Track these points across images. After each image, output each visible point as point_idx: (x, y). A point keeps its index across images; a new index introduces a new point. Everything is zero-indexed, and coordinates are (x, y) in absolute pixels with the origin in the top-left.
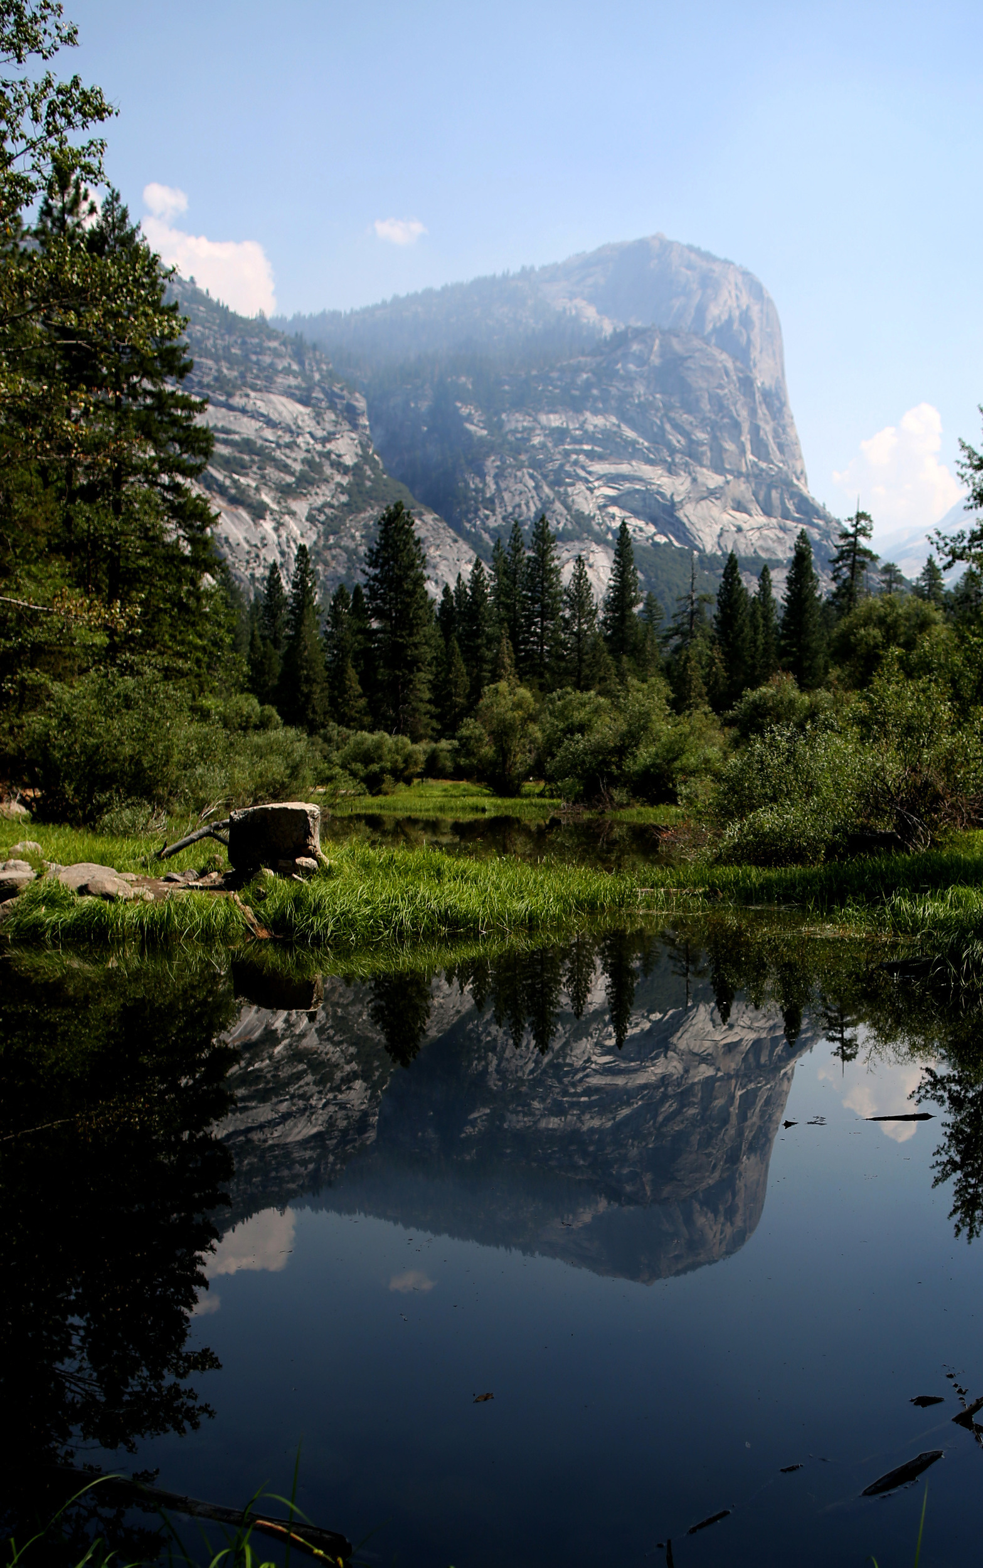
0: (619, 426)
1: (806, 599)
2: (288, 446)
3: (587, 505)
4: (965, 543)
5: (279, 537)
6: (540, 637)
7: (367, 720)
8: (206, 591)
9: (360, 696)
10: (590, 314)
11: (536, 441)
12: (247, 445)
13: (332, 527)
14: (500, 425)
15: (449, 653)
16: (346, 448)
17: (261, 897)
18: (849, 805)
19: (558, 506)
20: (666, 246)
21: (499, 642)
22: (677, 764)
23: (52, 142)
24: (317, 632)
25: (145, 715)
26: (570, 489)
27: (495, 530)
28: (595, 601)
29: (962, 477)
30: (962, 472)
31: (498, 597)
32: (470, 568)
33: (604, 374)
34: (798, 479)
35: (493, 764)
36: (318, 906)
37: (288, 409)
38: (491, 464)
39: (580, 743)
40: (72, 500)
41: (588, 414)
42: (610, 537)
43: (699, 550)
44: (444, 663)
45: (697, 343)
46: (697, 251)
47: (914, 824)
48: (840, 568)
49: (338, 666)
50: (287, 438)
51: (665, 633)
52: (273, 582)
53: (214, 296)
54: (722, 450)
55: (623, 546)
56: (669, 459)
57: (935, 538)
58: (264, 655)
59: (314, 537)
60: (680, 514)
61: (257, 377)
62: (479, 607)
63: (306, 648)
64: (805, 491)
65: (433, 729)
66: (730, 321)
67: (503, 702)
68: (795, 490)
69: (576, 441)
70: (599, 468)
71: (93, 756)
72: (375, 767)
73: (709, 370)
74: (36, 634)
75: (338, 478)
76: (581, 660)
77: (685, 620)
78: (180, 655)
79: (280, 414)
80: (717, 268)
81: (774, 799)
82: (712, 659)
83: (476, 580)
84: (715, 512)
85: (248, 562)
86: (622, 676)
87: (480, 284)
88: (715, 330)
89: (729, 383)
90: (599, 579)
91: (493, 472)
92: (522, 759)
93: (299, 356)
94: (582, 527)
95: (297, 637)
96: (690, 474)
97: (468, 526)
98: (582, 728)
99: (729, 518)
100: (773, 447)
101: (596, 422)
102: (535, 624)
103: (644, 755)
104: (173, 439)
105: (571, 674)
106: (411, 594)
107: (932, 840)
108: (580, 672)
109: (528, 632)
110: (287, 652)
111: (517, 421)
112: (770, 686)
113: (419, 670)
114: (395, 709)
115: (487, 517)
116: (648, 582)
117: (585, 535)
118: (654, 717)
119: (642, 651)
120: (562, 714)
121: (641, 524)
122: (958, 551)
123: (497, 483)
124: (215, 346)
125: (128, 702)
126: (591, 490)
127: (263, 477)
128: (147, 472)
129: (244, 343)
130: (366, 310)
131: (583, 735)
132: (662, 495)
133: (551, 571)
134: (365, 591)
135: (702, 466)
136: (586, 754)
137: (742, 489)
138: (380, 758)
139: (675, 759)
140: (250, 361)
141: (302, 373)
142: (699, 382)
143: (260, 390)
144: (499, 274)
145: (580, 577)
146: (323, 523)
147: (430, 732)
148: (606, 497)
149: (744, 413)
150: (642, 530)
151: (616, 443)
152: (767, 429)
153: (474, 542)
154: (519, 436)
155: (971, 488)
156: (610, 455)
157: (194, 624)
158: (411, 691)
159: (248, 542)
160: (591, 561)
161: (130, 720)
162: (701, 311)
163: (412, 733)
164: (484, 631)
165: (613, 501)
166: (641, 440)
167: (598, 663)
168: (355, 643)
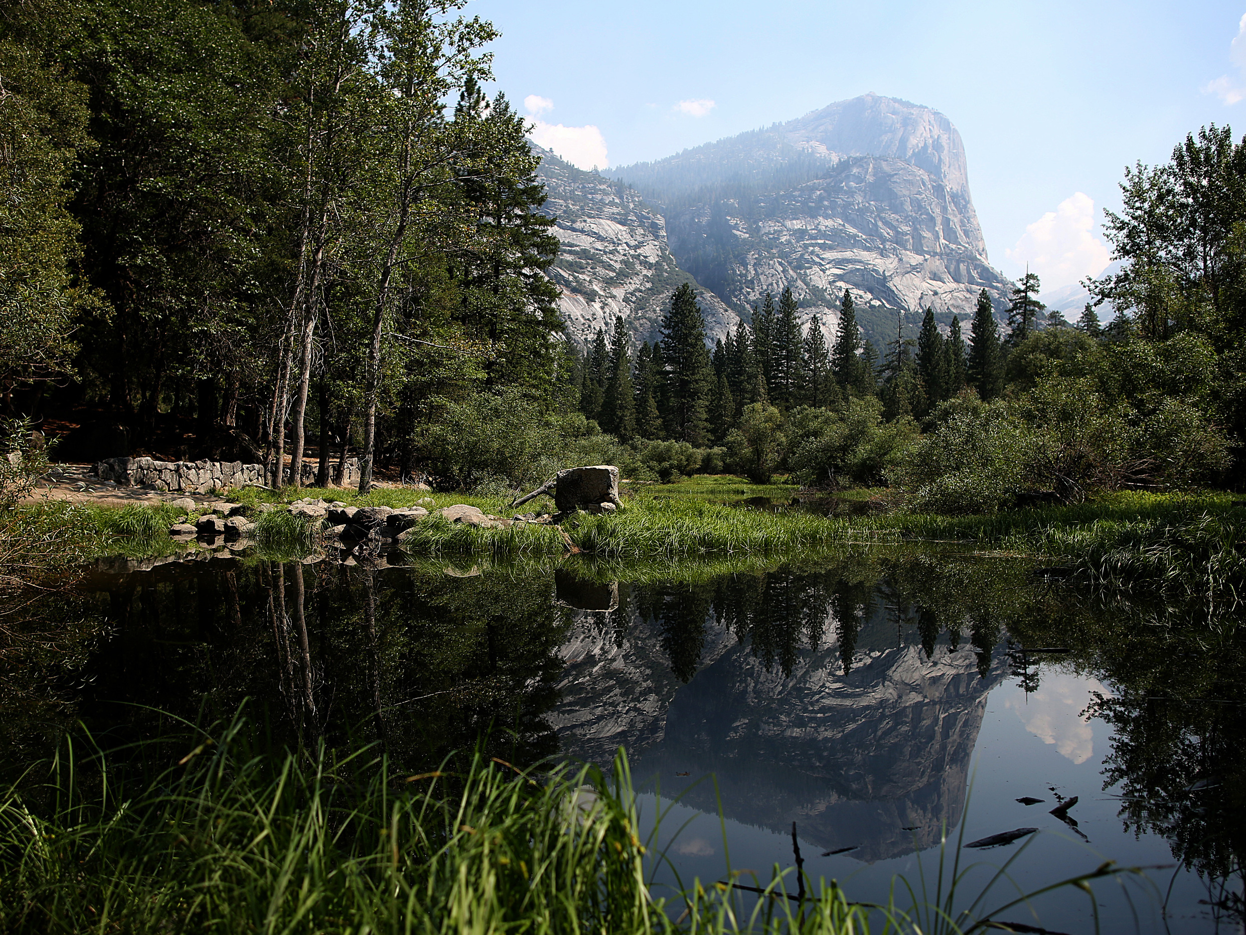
0: (844, 225)
1: (988, 339)
2: (611, 252)
3: (820, 280)
4: (1112, 285)
5: (604, 313)
6: (786, 373)
7: (662, 434)
8: (552, 343)
9: (657, 418)
10: (822, 150)
11: (783, 239)
12: (584, 254)
13: (641, 305)
14: (758, 229)
15: (720, 386)
16: (651, 252)
17: (575, 527)
18: (1017, 474)
19: (799, 283)
20: (877, 100)
21: (756, 378)
22: (887, 457)
23: (461, 57)
24: (628, 375)
25: (508, 422)
26: (808, 271)
27: (754, 301)
28: (826, 346)
29: (1108, 236)
30: (1107, 233)
31: (756, 347)
32: (735, 328)
33: (833, 190)
34: (980, 255)
35: (752, 461)
36: (614, 531)
37: (610, 228)
38: (751, 257)
39: (814, 443)
40: (467, 286)
41: (821, 219)
42: (838, 303)
43: (905, 309)
44: (716, 393)
45: (901, 164)
46: (900, 102)
47: (1070, 486)
48: (1014, 316)
49: (642, 397)
50: (611, 247)
51: (879, 369)
52: (599, 341)
53: (565, 159)
54: (921, 237)
55: (847, 307)
56: (881, 246)
57: (1087, 283)
58: (592, 391)
59: (628, 312)
60: (890, 284)
61: (592, 209)
62: (742, 354)
63: (620, 385)
64: (986, 263)
65: (708, 440)
66: (925, 147)
67: (758, 416)
68: (978, 262)
69: (812, 237)
70: (829, 255)
71: (473, 449)
72: (666, 464)
73: (910, 182)
74: (442, 372)
75: (645, 272)
76: (816, 389)
77: (894, 359)
78: (534, 386)
79: (606, 231)
80: (914, 111)
81: (958, 468)
82: (915, 385)
83: (740, 336)
84: (917, 281)
85: (583, 331)
86: (846, 399)
87: (745, 138)
88: (914, 154)
89: (925, 190)
90: (830, 333)
91: (752, 263)
92: (771, 457)
93: (619, 193)
94: (818, 297)
95: (614, 379)
96: (897, 256)
97: (735, 300)
98: (816, 434)
99: (926, 285)
100: (960, 233)
101: (826, 224)
102: (782, 364)
103: (862, 451)
104: (534, 245)
105: (809, 399)
106: (693, 346)
107: (1086, 499)
108: (815, 398)
109: (777, 370)
110: (608, 388)
111: (769, 227)
112: (958, 398)
113: (699, 398)
114: (681, 426)
115: (748, 293)
116: (867, 334)
117: (820, 303)
118: (869, 424)
119: (862, 381)
120: (801, 424)
121: (861, 293)
122: (1107, 291)
123: (755, 270)
124: (564, 191)
125: (497, 412)
126: (824, 271)
127: (594, 274)
128: (515, 267)
129: (584, 187)
130: (665, 160)
131: (816, 438)
132: (876, 271)
133: (794, 326)
134: (663, 345)
135: (906, 249)
136: (818, 452)
137: (937, 264)
138: (670, 458)
139: (885, 454)
140: (588, 198)
141: (622, 205)
142: (902, 191)
143: (594, 217)
144: (757, 129)
145: (815, 330)
146: (634, 303)
147: (706, 442)
148: (835, 275)
149: (938, 210)
150: (862, 297)
151: (842, 237)
152: (955, 220)
153: (739, 310)
154: (771, 236)
155: (1116, 244)
156: (838, 245)
157: (543, 365)
158: (694, 413)
159: (583, 317)
160: (824, 321)
161: (499, 425)
162: (903, 142)
163: (693, 442)
164: (745, 371)
165: (840, 278)
166: (860, 234)
167: (828, 390)
168: (655, 381)
